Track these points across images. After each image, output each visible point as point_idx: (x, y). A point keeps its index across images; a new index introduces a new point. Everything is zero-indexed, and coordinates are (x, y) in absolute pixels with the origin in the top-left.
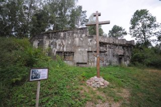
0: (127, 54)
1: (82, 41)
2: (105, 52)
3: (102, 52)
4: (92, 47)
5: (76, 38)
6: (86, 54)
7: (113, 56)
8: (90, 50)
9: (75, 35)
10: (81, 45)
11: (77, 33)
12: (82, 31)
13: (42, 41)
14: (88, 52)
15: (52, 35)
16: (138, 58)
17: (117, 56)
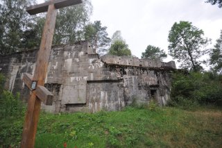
0: (164, 83)
1: (78, 63)
2: (119, 80)
3: (115, 81)
4: (95, 73)
5: (67, 58)
6: (83, 87)
7: (140, 87)
8: (92, 79)
9: (66, 53)
10: (75, 70)
11: (70, 50)
12: (78, 46)
13: (7, 67)
14: (89, 82)
15: (26, 56)
16: (182, 89)
17: (146, 87)
